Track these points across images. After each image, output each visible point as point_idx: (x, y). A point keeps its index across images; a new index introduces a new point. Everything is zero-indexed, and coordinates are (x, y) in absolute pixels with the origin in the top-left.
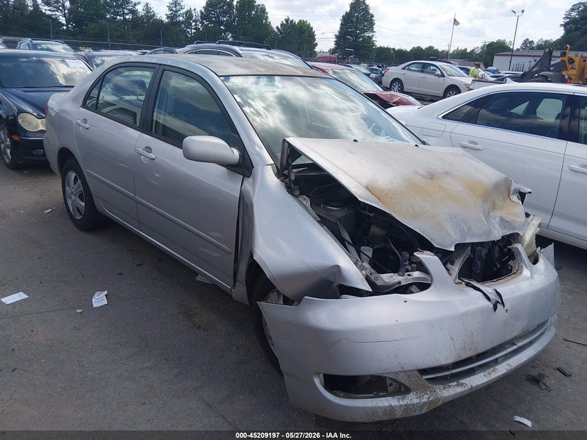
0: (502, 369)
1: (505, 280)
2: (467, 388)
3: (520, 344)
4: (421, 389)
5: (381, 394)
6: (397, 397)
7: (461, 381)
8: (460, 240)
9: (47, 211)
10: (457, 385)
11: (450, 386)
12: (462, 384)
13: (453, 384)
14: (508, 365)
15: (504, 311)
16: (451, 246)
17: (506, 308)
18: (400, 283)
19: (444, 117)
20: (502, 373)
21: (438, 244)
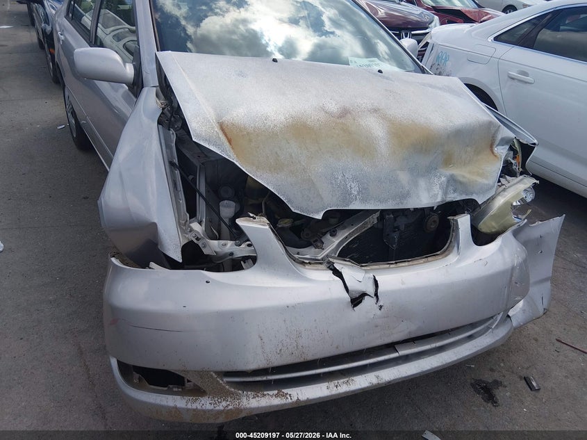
0: (362, 382)
1: (411, 263)
2: (289, 401)
3: (403, 352)
4: (221, 393)
5: (175, 389)
6: (186, 398)
7: (285, 391)
8: (337, 205)
9: (60, 127)
10: (277, 396)
11: (264, 395)
12: (285, 395)
13: (271, 393)
14: (377, 377)
15: (376, 307)
16: (317, 212)
17: (381, 303)
18: (232, 254)
19: (496, 39)
20: (360, 387)
21: (297, 208)
